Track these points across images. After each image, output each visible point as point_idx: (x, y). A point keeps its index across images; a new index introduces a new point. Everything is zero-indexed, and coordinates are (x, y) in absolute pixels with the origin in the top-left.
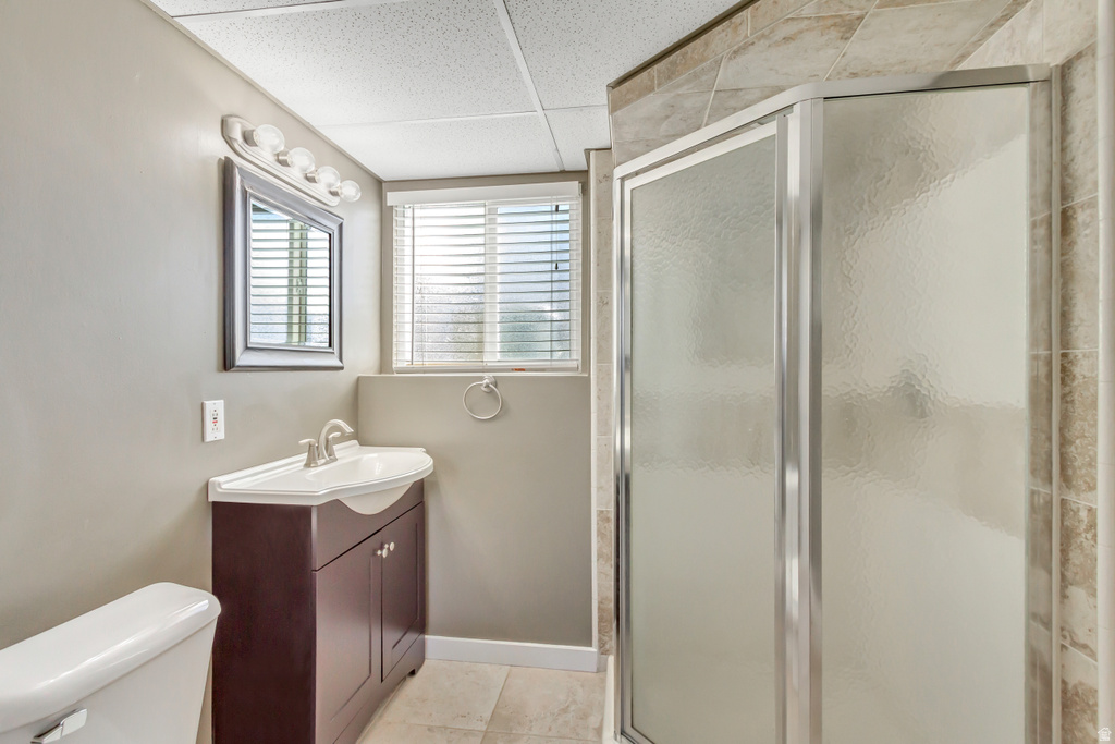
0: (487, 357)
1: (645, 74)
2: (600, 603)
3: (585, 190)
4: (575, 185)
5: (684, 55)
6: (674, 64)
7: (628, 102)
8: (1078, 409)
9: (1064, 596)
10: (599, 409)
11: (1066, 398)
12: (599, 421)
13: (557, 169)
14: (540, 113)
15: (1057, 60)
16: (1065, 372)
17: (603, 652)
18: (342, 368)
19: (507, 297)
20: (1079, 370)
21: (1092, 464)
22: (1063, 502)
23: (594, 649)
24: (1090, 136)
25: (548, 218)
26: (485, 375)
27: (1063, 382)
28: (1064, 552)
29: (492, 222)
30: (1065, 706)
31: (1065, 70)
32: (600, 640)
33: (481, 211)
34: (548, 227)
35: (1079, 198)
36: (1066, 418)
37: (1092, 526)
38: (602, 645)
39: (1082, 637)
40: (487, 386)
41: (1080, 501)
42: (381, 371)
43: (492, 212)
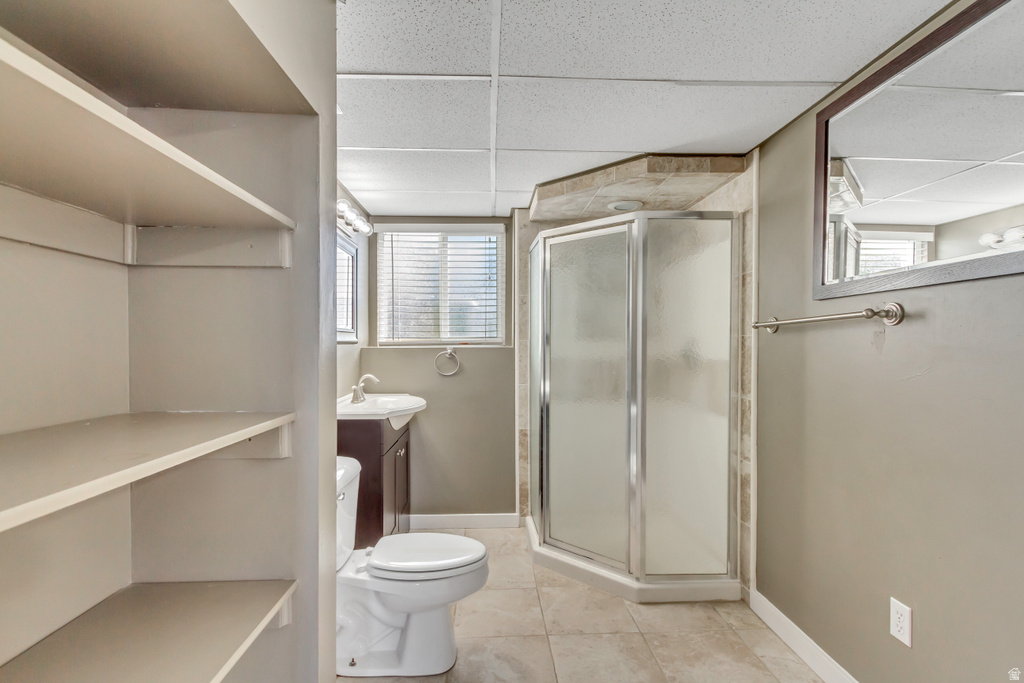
0: (443, 335)
1: (558, 184)
2: (521, 486)
3: (509, 229)
4: (501, 227)
5: (581, 180)
6: (575, 183)
7: (548, 197)
8: (746, 359)
9: (742, 439)
10: (520, 368)
11: (743, 356)
12: (520, 375)
13: (490, 214)
14: (493, 192)
15: (741, 210)
16: (743, 344)
17: (523, 515)
18: (356, 343)
19: (455, 297)
20: (747, 344)
21: (750, 383)
22: (742, 400)
23: (517, 514)
24: (751, 246)
25: (483, 245)
26: (448, 347)
27: (743, 349)
28: (742, 421)
29: (445, 246)
30: (742, 485)
31: (744, 214)
32: (521, 508)
33: (436, 239)
34: (483, 252)
35: (748, 272)
36: (743, 364)
37: (750, 408)
38: (522, 510)
39: (747, 455)
40: (451, 354)
41: (746, 398)
42: (369, 344)
43: (445, 240)
